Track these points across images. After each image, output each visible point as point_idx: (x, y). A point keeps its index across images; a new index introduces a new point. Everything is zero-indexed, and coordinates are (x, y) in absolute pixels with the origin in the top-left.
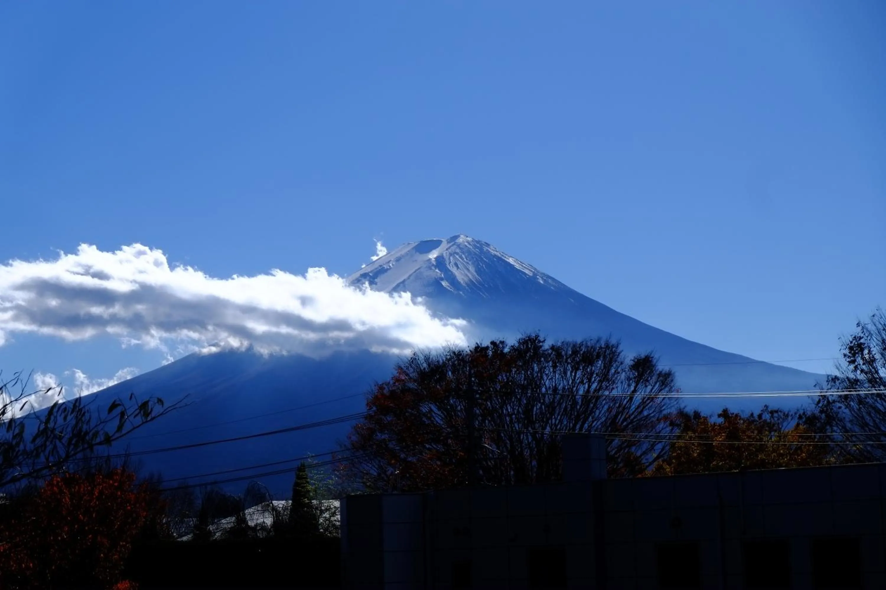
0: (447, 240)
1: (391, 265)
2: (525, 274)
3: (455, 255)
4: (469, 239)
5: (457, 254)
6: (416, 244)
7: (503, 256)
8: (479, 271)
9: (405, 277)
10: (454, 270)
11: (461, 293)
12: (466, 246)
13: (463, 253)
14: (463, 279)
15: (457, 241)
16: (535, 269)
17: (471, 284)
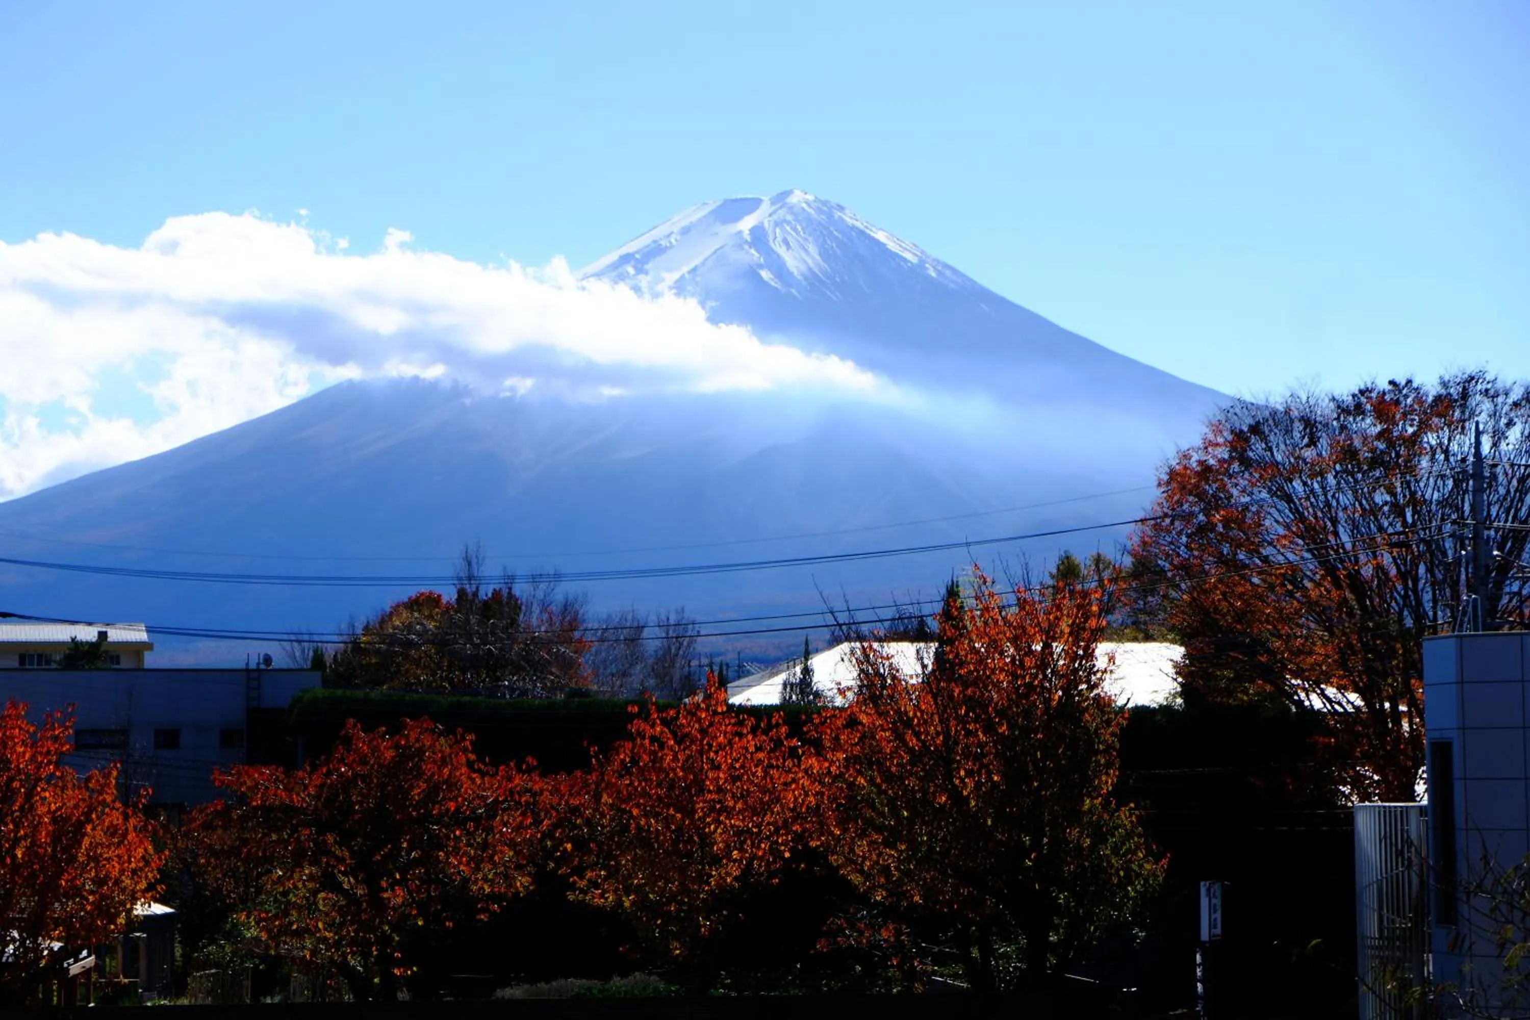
0: (770, 199)
1: (673, 240)
2: (905, 260)
3: (785, 225)
4: (810, 198)
5: (789, 223)
6: (718, 204)
7: (866, 227)
8: (825, 253)
9: (697, 261)
10: (781, 251)
11: (794, 291)
12: (803, 209)
13: (799, 222)
14: (797, 267)
15: (788, 200)
16: (923, 252)
17: (812, 278)
